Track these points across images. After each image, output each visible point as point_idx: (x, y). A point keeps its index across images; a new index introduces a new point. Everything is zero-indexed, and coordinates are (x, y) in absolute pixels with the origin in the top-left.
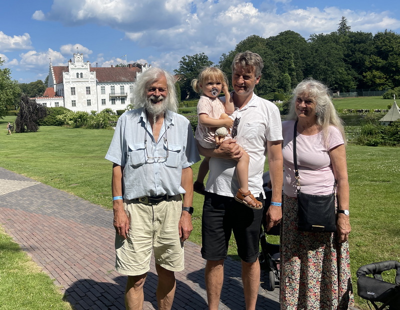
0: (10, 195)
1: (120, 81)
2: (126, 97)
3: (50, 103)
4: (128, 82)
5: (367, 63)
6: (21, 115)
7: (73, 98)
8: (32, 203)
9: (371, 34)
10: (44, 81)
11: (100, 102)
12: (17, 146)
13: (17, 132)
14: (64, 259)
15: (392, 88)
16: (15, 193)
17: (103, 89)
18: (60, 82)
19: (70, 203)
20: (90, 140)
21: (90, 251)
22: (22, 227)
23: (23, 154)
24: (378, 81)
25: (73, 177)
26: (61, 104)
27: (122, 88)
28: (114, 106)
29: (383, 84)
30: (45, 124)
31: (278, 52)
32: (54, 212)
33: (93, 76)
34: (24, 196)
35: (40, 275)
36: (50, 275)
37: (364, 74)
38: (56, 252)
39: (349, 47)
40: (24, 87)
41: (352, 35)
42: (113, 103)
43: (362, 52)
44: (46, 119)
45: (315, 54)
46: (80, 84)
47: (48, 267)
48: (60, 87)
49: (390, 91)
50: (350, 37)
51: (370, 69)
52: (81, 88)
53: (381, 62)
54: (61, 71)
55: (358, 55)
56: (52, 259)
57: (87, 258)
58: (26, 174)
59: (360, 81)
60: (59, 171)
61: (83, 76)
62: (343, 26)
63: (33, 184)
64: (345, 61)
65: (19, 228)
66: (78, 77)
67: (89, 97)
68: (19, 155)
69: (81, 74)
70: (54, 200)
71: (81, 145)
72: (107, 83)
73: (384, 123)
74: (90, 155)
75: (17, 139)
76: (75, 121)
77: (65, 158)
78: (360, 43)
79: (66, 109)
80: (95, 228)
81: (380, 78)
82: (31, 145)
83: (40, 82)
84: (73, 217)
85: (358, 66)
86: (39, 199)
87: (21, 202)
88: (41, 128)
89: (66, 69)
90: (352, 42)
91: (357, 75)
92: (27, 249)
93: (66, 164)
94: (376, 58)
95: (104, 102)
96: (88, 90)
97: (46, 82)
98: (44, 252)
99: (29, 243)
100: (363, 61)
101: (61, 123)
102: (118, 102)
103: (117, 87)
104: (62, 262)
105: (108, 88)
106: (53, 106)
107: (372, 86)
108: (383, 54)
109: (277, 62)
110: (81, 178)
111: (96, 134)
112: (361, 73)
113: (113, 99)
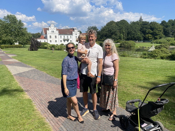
0: (24, 72)
1: (67, 34)
2: (69, 40)
3: (42, 41)
4: (69, 35)
5: (147, 32)
6: (32, 45)
7: (50, 39)
8: (31, 75)
9: (149, 22)
10: (40, 33)
11: (60, 41)
12: (30, 55)
13: (30, 51)
14: (38, 94)
15: (154, 40)
16: (26, 72)
17: (61, 37)
18: (46, 33)
19: (43, 76)
20: (55, 54)
21: (47, 91)
22: (26, 83)
23: (32, 58)
24: (150, 38)
25: (47, 67)
26: (46, 41)
27: (68, 37)
28: (64, 43)
29: (151, 39)
30: (41, 48)
31: (120, 27)
32: (38, 79)
33: (58, 32)
34: (29, 73)
35: (28, 99)
36: (32, 99)
37: (146, 35)
38: (35, 92)
39: (142, 26)
40: (33, 35)
41: (143, 22)
42: (64, 42)
43: (146, 28)
44: (41, 46)
45: (131, 28)
46: (53, 35)
47: (32, 96)
48: (46, 36)
49: (153, 41)
50: (142, 23)
51: (148, 34)
52: (53, 36)
53: (151, 32)
54: (46, 30)
55: (145, 29)
56: (34, 94)
57: (45, 93)
58: (31, 65)
59: (144, 37)
60: (42, 65)
61: (54, 32)
62: (141, 19)
63: (33, 69)
64: (140, 31)
65: (25, 84)
66: (52, 32)
67: (56, 39)
68: (30, 59)
69: (53, 31)
70: (39, 75)
71: (52, 56)
72: (62, 35)
73: (149, 51)
74: (55, 59)
75: (30, 53)
76: (51, 47)
77: (46, 60)
78: (145, 25)
79: (48, 43)
80: (50, 84)
81: (150, 37)
82: (35, 55)
83: (39, 33)
84: (44, 80)
85: (144, 32)
86: (34, 74)
87: (27, 75)
88: (39, 49)
89: (48, 29)
90: (143, 24)
91: (144, 36)
92: (26, 91)
93: (45, 62)
94: (150, 30)
95: (61, 41)
96: (56, 37)
97: (41, 34)
98: (32, 92)
99: (27, 89)
100: (146, 31)
101: (46, 48)
102: (66, 41)
103: (66, 36)
104: (37, 95)
105: (63, 36)
106: (44, 42)
107: (148, 39)
108: (152, 29)
109: (119, 30)
110: (49, 67)
111: (58, 52)
112: (145, 35)
113: (64, 40)
